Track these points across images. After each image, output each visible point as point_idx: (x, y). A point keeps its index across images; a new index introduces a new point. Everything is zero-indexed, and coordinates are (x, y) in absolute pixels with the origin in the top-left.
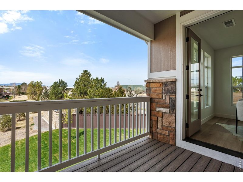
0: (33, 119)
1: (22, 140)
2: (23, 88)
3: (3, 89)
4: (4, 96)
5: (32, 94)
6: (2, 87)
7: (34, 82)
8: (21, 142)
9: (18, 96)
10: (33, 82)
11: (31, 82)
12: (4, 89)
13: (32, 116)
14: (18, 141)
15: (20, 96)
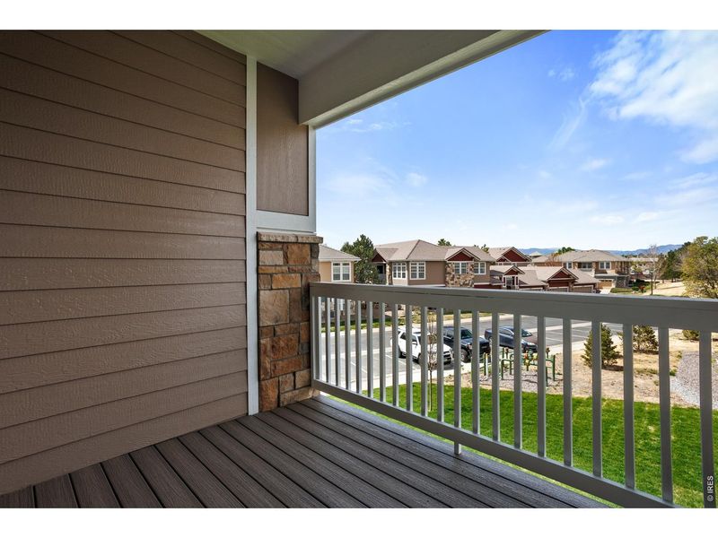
0: (680, 357)
1: (614, 400)
2: (683, 258)
3: (628, 262)
4: (631, 282)
5: (699, 278)
6: (625, 259)
7: (710, 238)
8: (608, 405)
9: (668, 284)
10: (706, 238)
11: (698, 238)
12: (631, 262)
13: (680, 349)
14: (604, 400)
15: (674, 284)
